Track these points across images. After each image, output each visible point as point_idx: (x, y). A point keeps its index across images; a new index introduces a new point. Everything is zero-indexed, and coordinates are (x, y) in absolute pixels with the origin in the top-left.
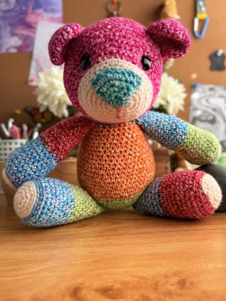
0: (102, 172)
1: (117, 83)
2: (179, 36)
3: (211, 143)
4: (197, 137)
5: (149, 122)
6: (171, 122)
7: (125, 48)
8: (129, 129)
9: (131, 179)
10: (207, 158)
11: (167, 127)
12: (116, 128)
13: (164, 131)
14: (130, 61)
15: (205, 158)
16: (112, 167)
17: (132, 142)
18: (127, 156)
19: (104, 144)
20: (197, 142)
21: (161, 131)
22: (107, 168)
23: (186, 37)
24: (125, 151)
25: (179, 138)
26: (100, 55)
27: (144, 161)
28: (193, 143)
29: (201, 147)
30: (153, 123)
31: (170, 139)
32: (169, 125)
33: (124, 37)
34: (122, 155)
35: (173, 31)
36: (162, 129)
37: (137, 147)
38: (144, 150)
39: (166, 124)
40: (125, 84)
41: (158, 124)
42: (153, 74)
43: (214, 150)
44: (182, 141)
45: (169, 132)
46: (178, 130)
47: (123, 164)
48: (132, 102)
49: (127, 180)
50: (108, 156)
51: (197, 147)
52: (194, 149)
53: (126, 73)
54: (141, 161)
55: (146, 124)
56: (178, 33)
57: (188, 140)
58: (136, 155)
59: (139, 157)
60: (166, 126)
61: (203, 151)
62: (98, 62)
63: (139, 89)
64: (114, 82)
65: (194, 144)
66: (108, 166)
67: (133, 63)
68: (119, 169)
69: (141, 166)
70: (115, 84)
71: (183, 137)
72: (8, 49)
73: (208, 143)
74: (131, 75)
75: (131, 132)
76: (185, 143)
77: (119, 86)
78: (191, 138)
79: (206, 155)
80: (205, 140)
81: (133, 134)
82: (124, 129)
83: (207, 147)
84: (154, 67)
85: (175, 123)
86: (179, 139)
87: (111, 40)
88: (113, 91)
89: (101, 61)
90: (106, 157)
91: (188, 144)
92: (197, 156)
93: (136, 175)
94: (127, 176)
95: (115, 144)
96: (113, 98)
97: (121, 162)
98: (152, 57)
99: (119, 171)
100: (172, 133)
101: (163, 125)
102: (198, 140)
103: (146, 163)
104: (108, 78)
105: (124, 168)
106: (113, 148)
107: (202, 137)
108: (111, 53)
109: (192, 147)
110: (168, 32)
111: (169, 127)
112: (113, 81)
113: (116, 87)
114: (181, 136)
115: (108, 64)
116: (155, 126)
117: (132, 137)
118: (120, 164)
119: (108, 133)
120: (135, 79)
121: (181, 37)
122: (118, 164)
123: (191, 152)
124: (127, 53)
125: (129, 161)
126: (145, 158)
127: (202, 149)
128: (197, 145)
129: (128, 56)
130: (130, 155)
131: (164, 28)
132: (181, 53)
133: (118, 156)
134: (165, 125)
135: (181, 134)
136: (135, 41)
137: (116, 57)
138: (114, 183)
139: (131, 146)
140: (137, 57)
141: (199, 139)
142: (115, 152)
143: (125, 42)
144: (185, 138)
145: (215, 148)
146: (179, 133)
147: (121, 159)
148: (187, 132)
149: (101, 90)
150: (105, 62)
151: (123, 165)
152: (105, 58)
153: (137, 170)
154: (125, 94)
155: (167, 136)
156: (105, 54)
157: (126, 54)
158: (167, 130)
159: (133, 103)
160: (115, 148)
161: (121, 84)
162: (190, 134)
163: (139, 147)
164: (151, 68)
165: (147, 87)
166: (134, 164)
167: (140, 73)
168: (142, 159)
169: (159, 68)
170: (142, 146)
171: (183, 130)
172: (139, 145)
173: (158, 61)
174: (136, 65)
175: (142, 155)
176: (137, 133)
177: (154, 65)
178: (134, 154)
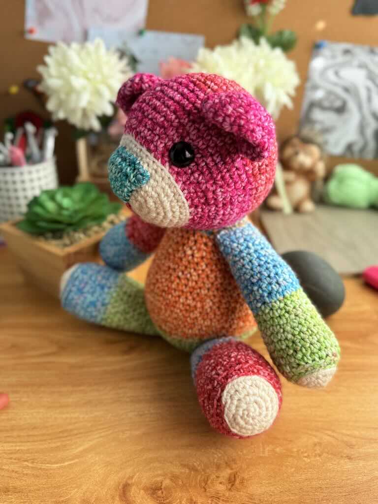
1: (114, 169)
4: (278, 322)
8: (196, 242)
11: (245, 273)
13: (240, 276)
14: (144, 145)
17: (189, 262)
20: (273, 329)
21: (236, 272)
24: (174, 270)
25: (253, 302)
28: (268, 327)
30: (232, 252)
32: (251, 272)
36: (239, 270)
37: (195, 274)
39: (249, 267)
41: (237, 259)
44: (256, 311)
45: (244, 282)
46: (255, 288)
53: (128, 160)
54: (195, 296)
57: (264, 316)
58: (189, 284)
59: (194, 288)
60: (245, 270)
65: (269, 329)
67: (148, 149)
69: (191, 302)
71: (259, 305)
75: (195, 248)
78: (269, 315)
80: (291, 337)
81: (196, 252)
82: (188, 239)
83: (285, 350)
84: (203, 164)
85: (262, 275)
98: (201, 147)
100: (247, 287)
101: (243, 265)
102: (278, 327)
107: (289, 328)
111: (249, 274)
114: (258, 301)
117: (193, 255)
120: (135, 173)
124: (144, 133)
125: (174, 286)
129: (146, 137)
130: (179, 277)
134: (246, 268)
135: (258, 297)
137: (132, 135)
139: (186, 267)
140: (159, 143)
141: (281, 327)
144: (261, 308)
146: (255, 294)
148: (271, 302)
153: (183, 304)
157: (142, 134)
158: (243, 275)
161: (116, 172)
162: (272, 309)
163: (199, 275)
164: (198, 165)
165: (163, 189)
166: (180, 293)
167: (155, 167)
168: (198, 294)
169: (218, 169)
170: (208, 276)
171: (266, 294)
172: (200, 272)
173: (215, 158)
174: (153, 154)
175: (200, 288)
176: (204, 254)
177: (204, 161)
178: (186, 280)
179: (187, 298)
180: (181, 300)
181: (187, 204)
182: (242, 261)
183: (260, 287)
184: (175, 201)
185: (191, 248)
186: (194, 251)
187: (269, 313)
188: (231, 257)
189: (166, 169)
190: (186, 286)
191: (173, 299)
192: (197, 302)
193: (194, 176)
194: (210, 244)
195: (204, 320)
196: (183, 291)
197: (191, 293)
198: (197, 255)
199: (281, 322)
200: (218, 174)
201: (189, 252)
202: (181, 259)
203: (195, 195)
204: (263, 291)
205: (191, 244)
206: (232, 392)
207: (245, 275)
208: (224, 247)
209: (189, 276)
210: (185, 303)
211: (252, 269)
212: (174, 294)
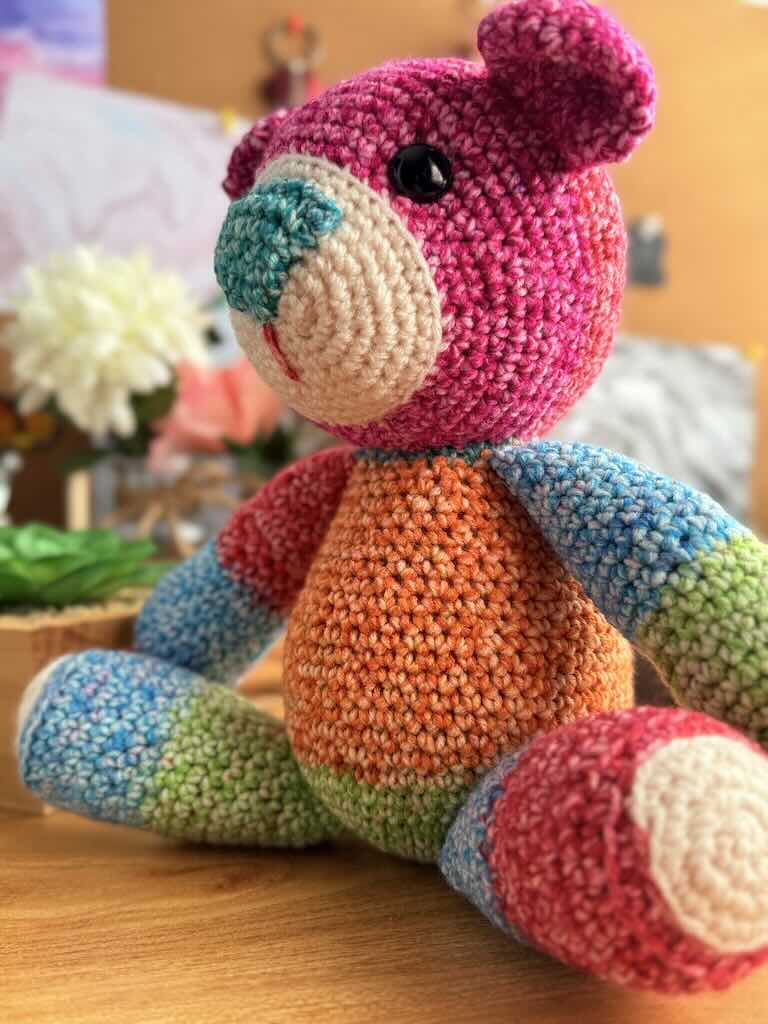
4: (734, 604)
5: (532, 466)
6: (633, 493)
8: (437, 479)
11: (599, 510)
13: (583, 526)
14: (324, 155)
17: (425, 530)
21: (569, 521)
24: (384, 560)
25: (639, 577)
28: (701, 628)
29: (737, 657)
30: (546, 473)
31: (603, 573)
32: (616, 501)
36: (576, 511)
37: (443, 556)
39: (606, 492)
41: (567, 484)
44: (651, 599)
45: (600, 534)
46: (640, 534)
47: (356, 607)
55: (518, 474)
57: (682, 603)
59: (443, 599)
60: (595, 502)
63: (317, 248)
65: (708, 632)
67: (335, 159)
69: (439, 642)
70: (234, 229)
71: (660, 576)
74: (295, 193)
75: (436, 491)
76: (662, 610)
78: (698, 596)
81: (441, 499)
84: (475, 192)
85: (649, 499)
86: (636, 583)
91: (677, 622)
93: (408, 675)
94: (365, 666)
98: (468, 153)
99: (335, 634)
100: (611, 543)
101: (589, 494)
102: (737, 617)
105: (357, 628)
109: (695, 647)
111: (612, 509)
114: (652, 568)
116: (554, 489)
120: (301, 208)
128: (721, 642)
129: (327, 139)
130: (398, 578)
134: (597, 497)
135: (653, 557)
139: (416, 544)
140: (363, 142)
141: (745, 615)
144: (667, 584)
146: (643, 549)
148: (696, 558)
151: (356, 614)
153: (414, 653)
155: (593, 550)
157: (317, 135)
158: (594, 518)
162: (702, 577)
163: (455, 561)
164: (461, 195)
165: (377, 249)
167: (355, 195)
169: (515, 204)
171: (675, 542)
173: (506, 175)
174: (348, 167)
177: (477, 184)
178: (420, 580)
179: (424, 633)
181: (439, 298)
182: (582, 483)
183: (653, 527)
184: (407, 288)
185: (426, 496)
187: (697, 589)
188: (547, 488)
189: (384, 199)
190: (420, 597)
191: (385, 641)
193: (455, 222)
194: (478, 478)
195: (480, 692)
196: (412, 615)
197: (436, 615)
198: (445, 506)
199: (743, 601)
200: (515, 217)
201: (423, 504)
202: (401, 528)
203: (458, 274)
204: (665, 533)
205: (425, 485)
206: (663, 781)
207: (599, 516)
208: (523, 469)
209: (427, 566)
210: (422, 648)
211: (616, 496)
212: (386, 628)
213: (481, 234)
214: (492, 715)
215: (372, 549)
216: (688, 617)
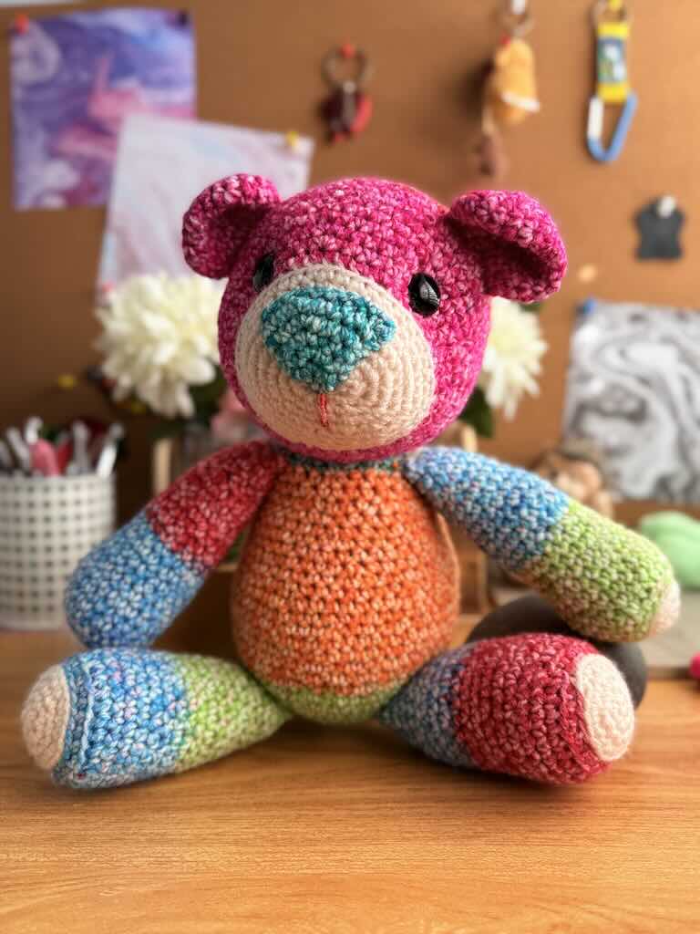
0: (278, 602)
1: (317, 323)
2: (521, 233)
3: (635, 572)
4: (587, 546)
5: (439, 475)
6: (508, 486)
7: (362, 244)
8: (375, 489)
9: (357, 636)
10: (618, 618)
11: (492, 499)
12: (337, 479)
13: (484, 510)
14: (371, 276)
15: (610, 615)
16: (304, 590)
17: (376, 529)
18: (354, 566)
19: (299, 522)
20: (584, 560)
21: (473, 508)
22: (290, 592)
23: (546, 240)
24: (351, 552)
25: (528, 538)
26: (295, 254)
27: (409, 590)
28: (572, 562)
29: (596, 575)
30: (451, 479)
31: (501, 537)
32: (501, 493)
33: (368, 218)
34: (337, 562)
35: (503, 217)
36: (477, 501)
37: (389, 547)
38: (411, 556)
39: (493, 487)
40: (338, 328)
41: (466, 485)
42: (445, 329)
43: (644, 595)
44: (537, 549)
45: (497, 515)
46: (524, 512)
47: (335, 587)
48: (357, 383)
49: (344, 637)
50: (300, 559)
51: (584, 575)
52: (574, 579)
53: (349, 303)
54: (398, 588)
55: (430, 482)
56: (519, 223)
57: (557, 549)
58: (384, 570)
59: (393, 575)
60: (489, 495)
61: (603, 591)
62: (286, 271)
63: (380, 351)
64: (310, 319)
65: (576, 563)
66: (295, 586)
67: (380, 282)
68: (323, 599)
70: (311, 325)
71: (541, 536)
72: (38, 198)
73: (622, 567)
74: (364, 309)
75: (378, 500)
76: (545, 554)
77: (321, 331)
78: (566, 545)
79: (613, 607)
80: (615, 556)
81: (383, 506)
82: (359, 487)
83: (620, 579)
84: (452, 311)
85: (520, 489)
86: (526, 541)
87: (331, 220)
88: (304, 343)
89: (295, 268)
90: (296, 561)
91: (556, 560)
92: (587, 606)
93: (376, 627)
94: (347, 625)
95: (326, 527)
96: (302, 362)
97: (331, 580)
98: (449, 282)
99: (321, 606)
100: (506, 519)
101: (482, 490)
102: (590, 552)
103: (415, 598)
104: (296, 307)
105: (339, 601)
106: (317, 538)
107: (605, 546)
108: (323, 251)
109: (569, 572)
110: (491, 220)
111: (501, 498)
112: (308, 316)
113: (312, 334)
114: (536, 532)
115: (311, 276)
116: (457, 489)
117: (379, 515)
118: (328, 587)
119: (313, 492)
120: (372, 322)
121: (530, 237)
122: (321, 584)
123: (566, 588)
124: (366, 255)
125: (356, 583)
126: (414, 581)
127: (600, 584)
128: (585, 568)
129: (369, 263)
130: (363, 564)
131: (482, 207)
132: (539, 288)
133: (328, 563)
134: (489, 492)
135: (535, 525)
136: (396, 231)
137: (332, 261)
138: (304, 639)
139: (372, 540)
140: (396, 271)
141: (593, 551)
142: (321, 550)
143: (366, 229)
144: (546, 539)
145: (648, 591)
146: (528, 521)
147: (332, 571)
148: (558, 522)
149: (276, 337)
150: (303, 270)
151: (337, 591)
152: (306, 261)
153: (379, 613)
154: (334, 357)
155: (492, 524)
156: (307, 252)
157: (362, 258)
158: (491, 505)
159: (360, 387)
160: (324, 537)
161: (327, 326)
162: (564, 532)
163: (396, 547)
166: (372, 593)
167: (398, 313)
168: (401, 584)
170: (410, 546)
171: (544, 514)
172: (398, 541)
175: (403, 571)
176: (397, 506)
177: (453, 305)
178: (377, 564)
180: (376, 606)
181: (434, 384)
182: (476, 484)
183: (530, 507)
184: (423, 378)
185: (371, 503)
186: (379, 505)
187: (564, 540)
188: (453, 489)
190: (378, 574)
192: (403, 599)
194: (400, 486)
195: (418, 629)
196: (374, 588)
197: (390, 586)
198: (387, 511)
199: (591, 543)
201: (372, 511)
202: (358, 528)
203: (444, 368)
204: (539, 509)
205: (368, 495)
207: (494, 503)
208: (433, 478)
209: (381, 554)
210: (384, 609)
211: (499, 489)
212: (360, 599)
213: (456, 341)
214: (424, 641)
215: (339, 544)
216: (562, 556)
